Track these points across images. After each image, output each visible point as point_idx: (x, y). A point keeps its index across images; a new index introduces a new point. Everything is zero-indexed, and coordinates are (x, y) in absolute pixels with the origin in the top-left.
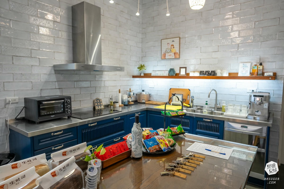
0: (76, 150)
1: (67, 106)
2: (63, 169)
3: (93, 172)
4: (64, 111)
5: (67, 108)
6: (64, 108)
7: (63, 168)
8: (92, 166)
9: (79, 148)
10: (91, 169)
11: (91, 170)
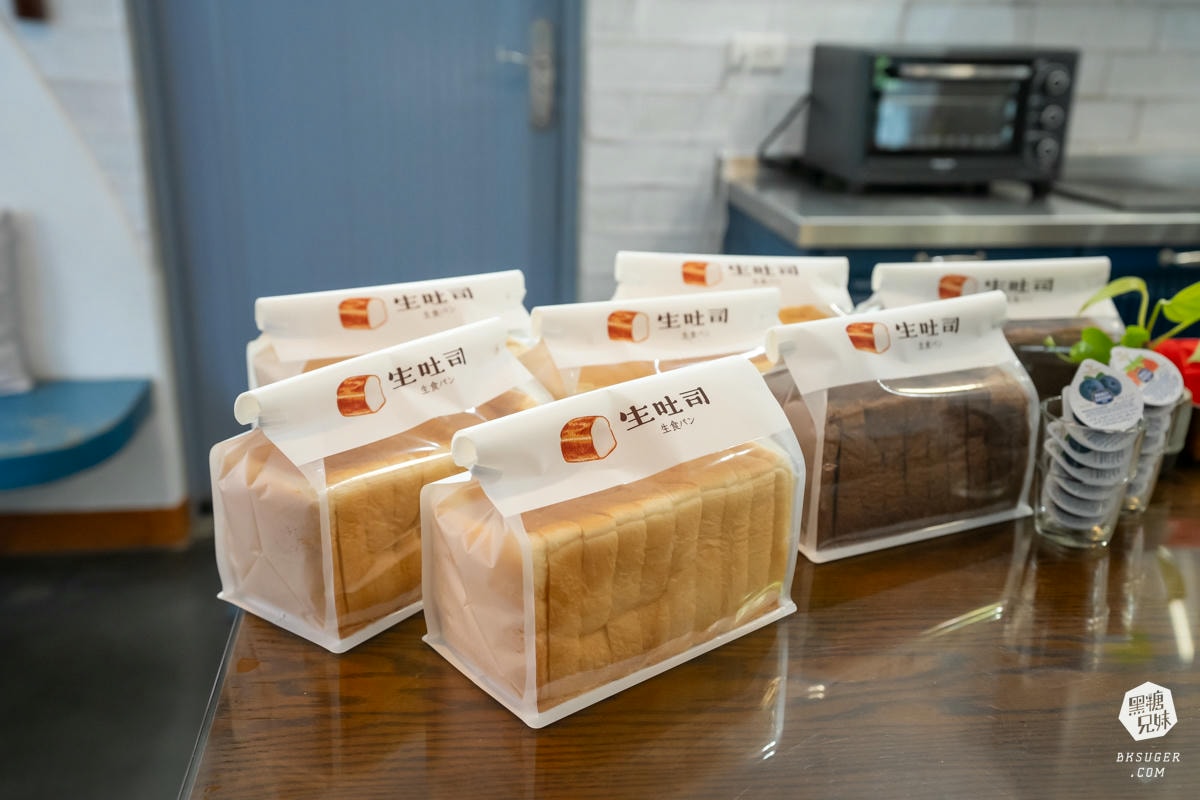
0: (1030, 287)
1: (1041, 109)
2: (917, 329)
3: (1110, 405)
4: (1016, 147)
5: (1040, 126)
6: (1019, 124)
7: (924, 328)
8: (1106, 371)
9: (1047, 285)
10: (1100, 385)
11: (1095, 389)
